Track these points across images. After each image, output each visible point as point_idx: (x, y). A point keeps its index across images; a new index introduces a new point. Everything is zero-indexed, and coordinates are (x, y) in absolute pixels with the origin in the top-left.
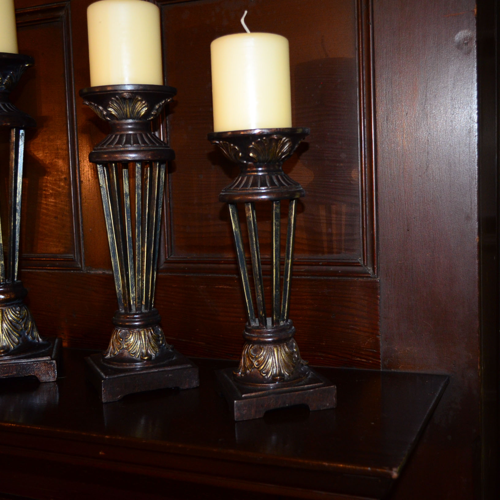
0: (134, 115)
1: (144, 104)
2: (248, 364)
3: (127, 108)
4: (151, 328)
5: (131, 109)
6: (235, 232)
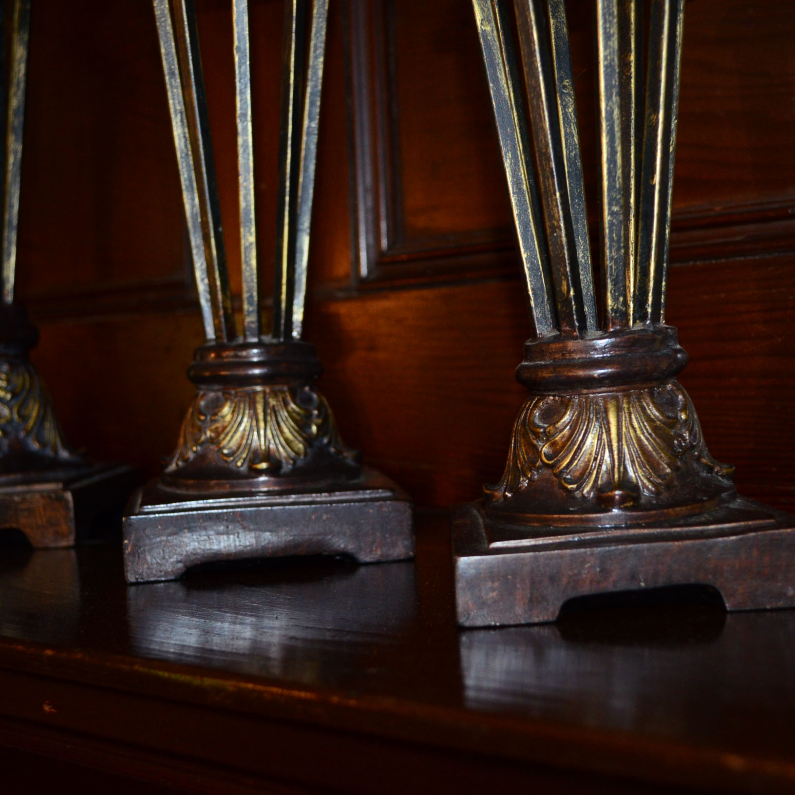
2: (524, 457)
4: (285, 388)
6: (483, 35)
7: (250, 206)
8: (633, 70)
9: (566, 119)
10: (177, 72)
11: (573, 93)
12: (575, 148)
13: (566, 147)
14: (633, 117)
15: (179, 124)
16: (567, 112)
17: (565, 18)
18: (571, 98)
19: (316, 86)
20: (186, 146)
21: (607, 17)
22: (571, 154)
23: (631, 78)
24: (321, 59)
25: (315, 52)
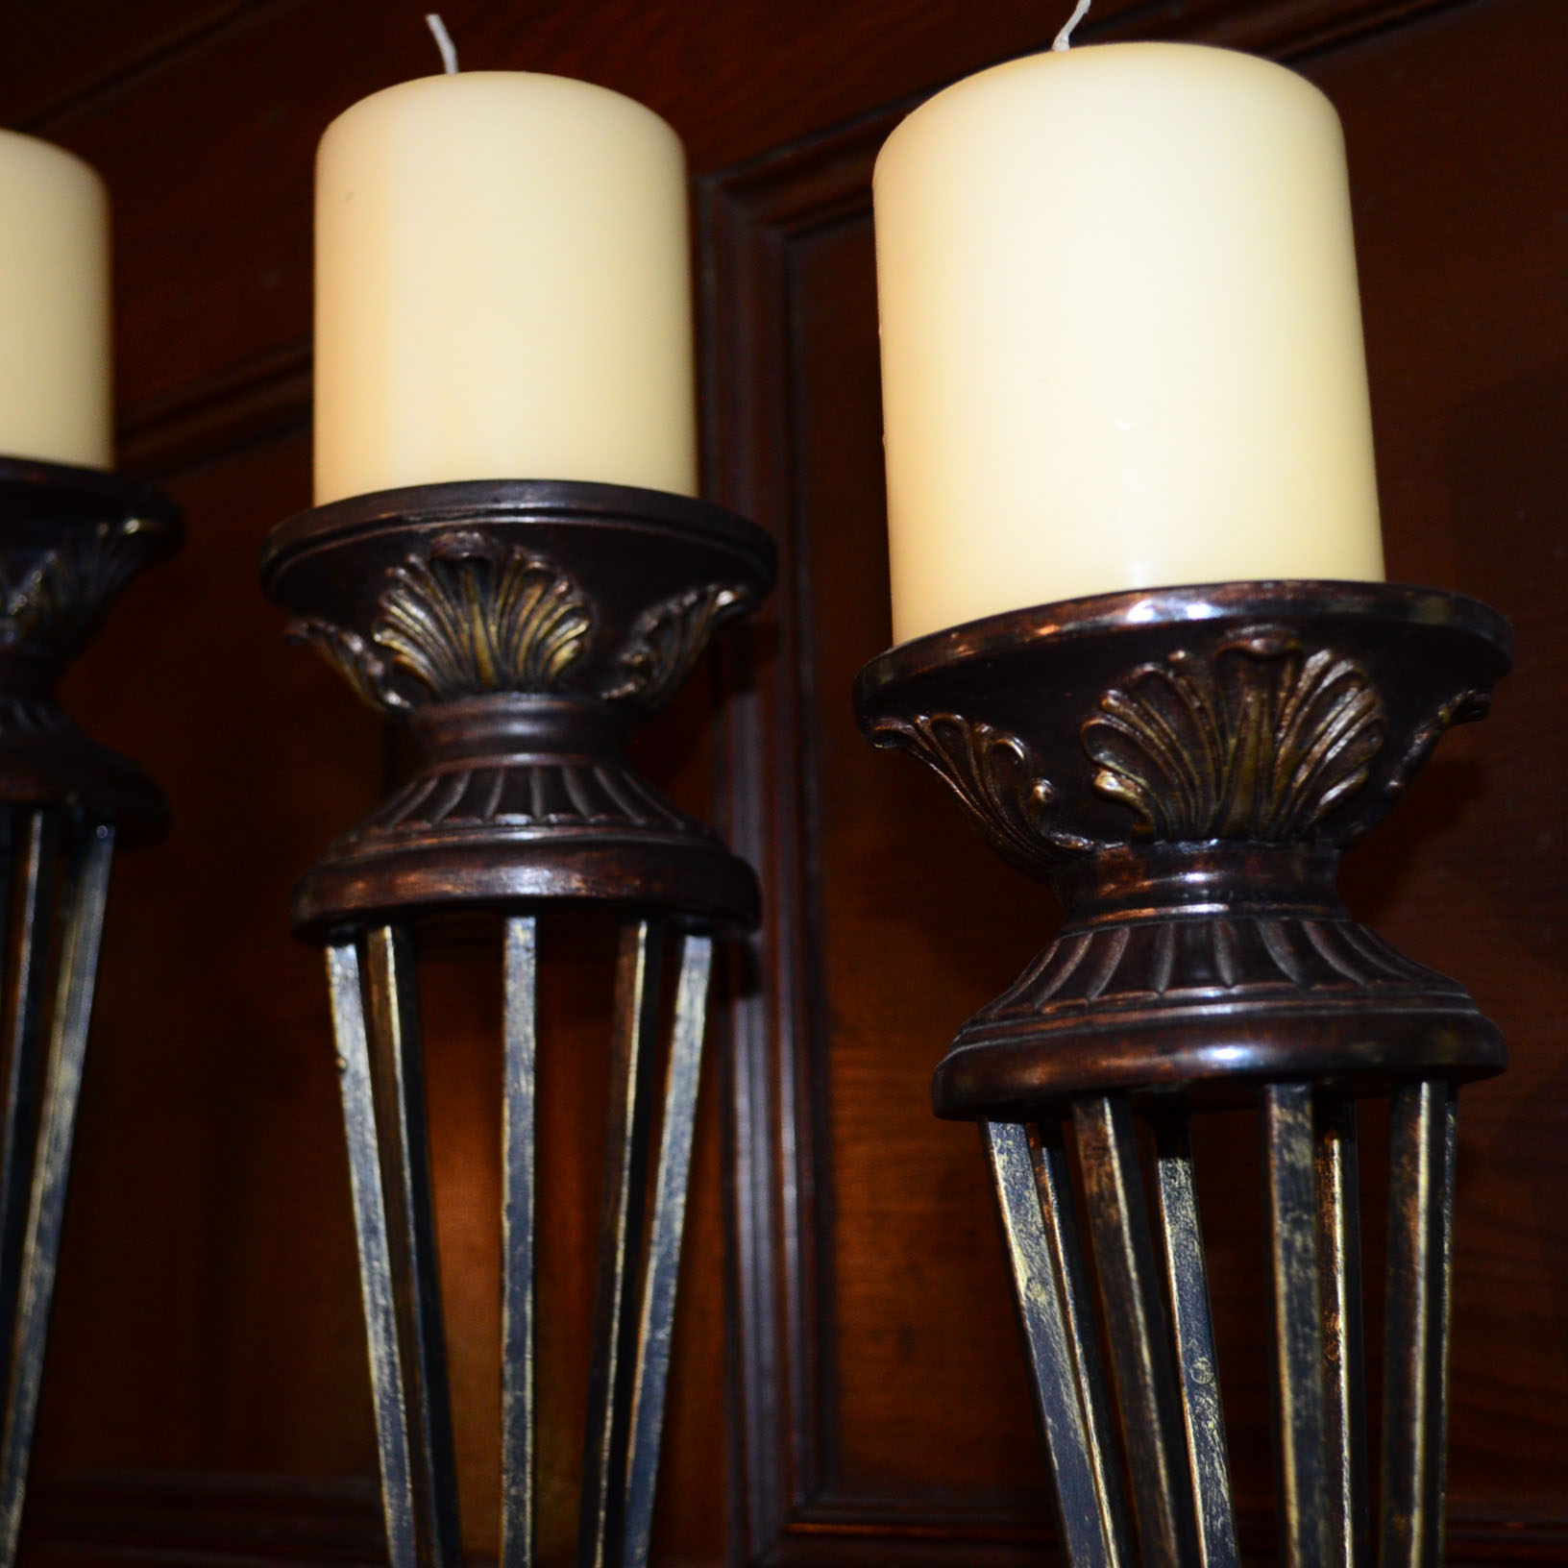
0: (515, 666)
1: (562, 598)
3: (471, 622)
5: (493, 629)
6: (1031, 1310)
7: (523, 1537)
8: (1342, 1351)
9: (1202, 1444)
10: (382, 1226)
11: (1217, 1386)
12: (1224, 1511)
13: (1204, 1509)
14: (1346, 1453)
15: (382, 1335)
16: (1205, 1429)
17: (1195, 1222)
18: (1213, 1398)
19: (668, 1254)
20: (393, 1384)
21: (1299, 1326)
22: (1215, 1523)
23: (1339, 1367)
24: (681, 1199)
25: (668, 1184)
